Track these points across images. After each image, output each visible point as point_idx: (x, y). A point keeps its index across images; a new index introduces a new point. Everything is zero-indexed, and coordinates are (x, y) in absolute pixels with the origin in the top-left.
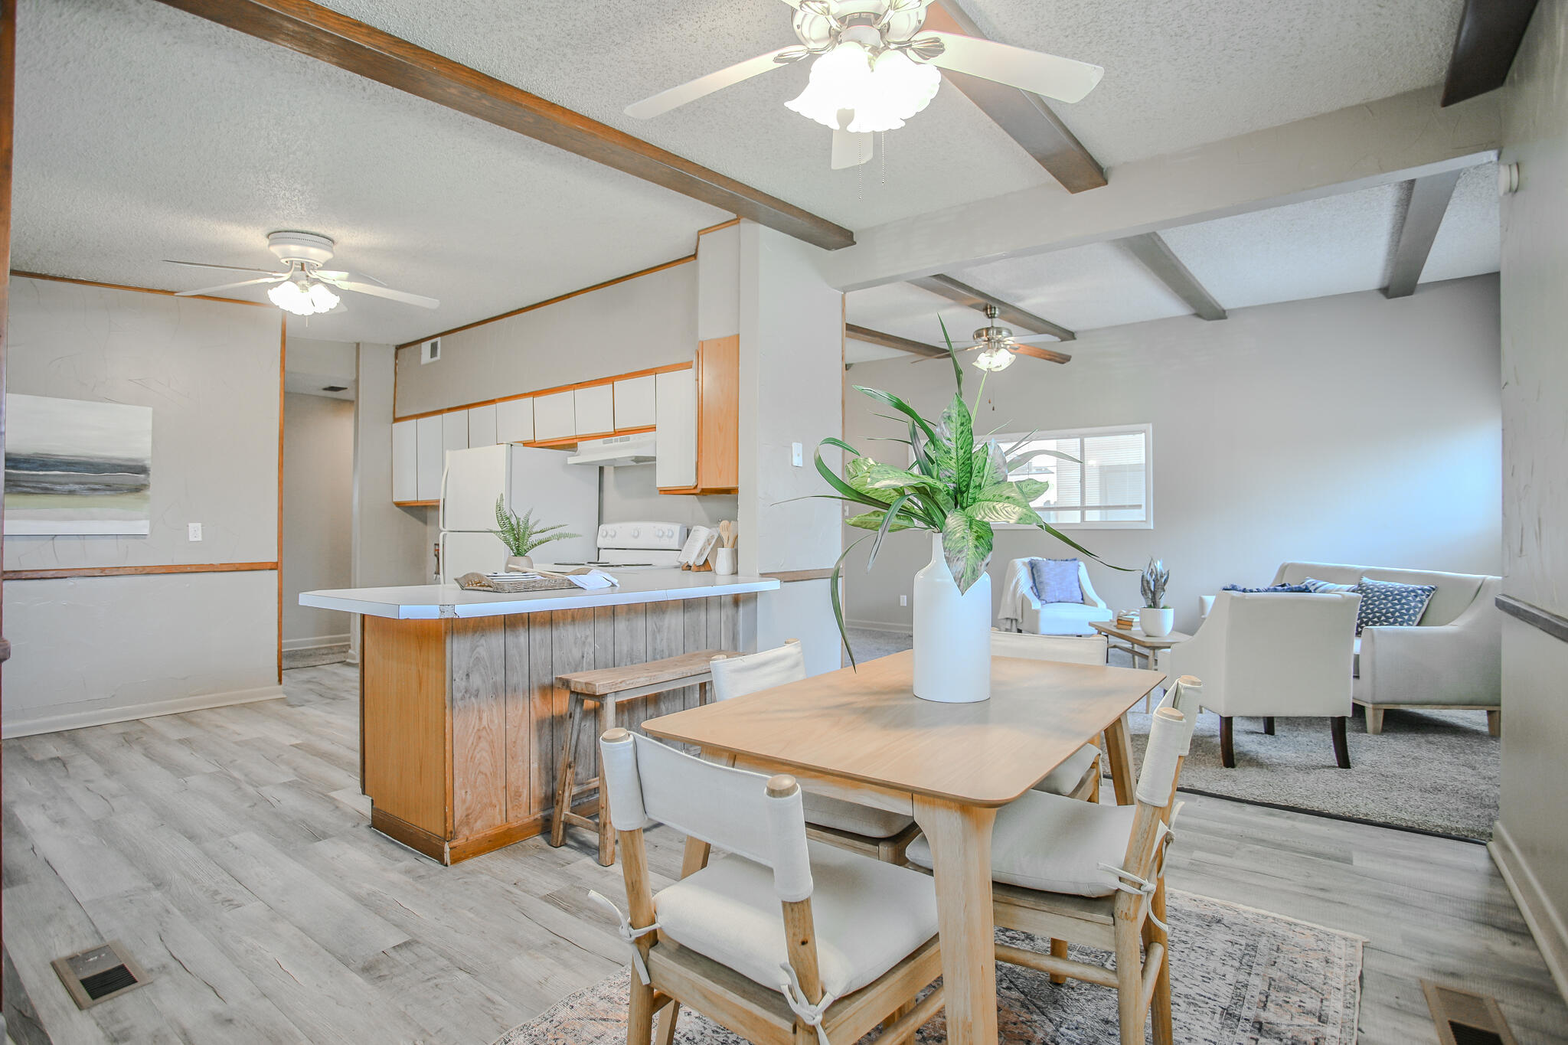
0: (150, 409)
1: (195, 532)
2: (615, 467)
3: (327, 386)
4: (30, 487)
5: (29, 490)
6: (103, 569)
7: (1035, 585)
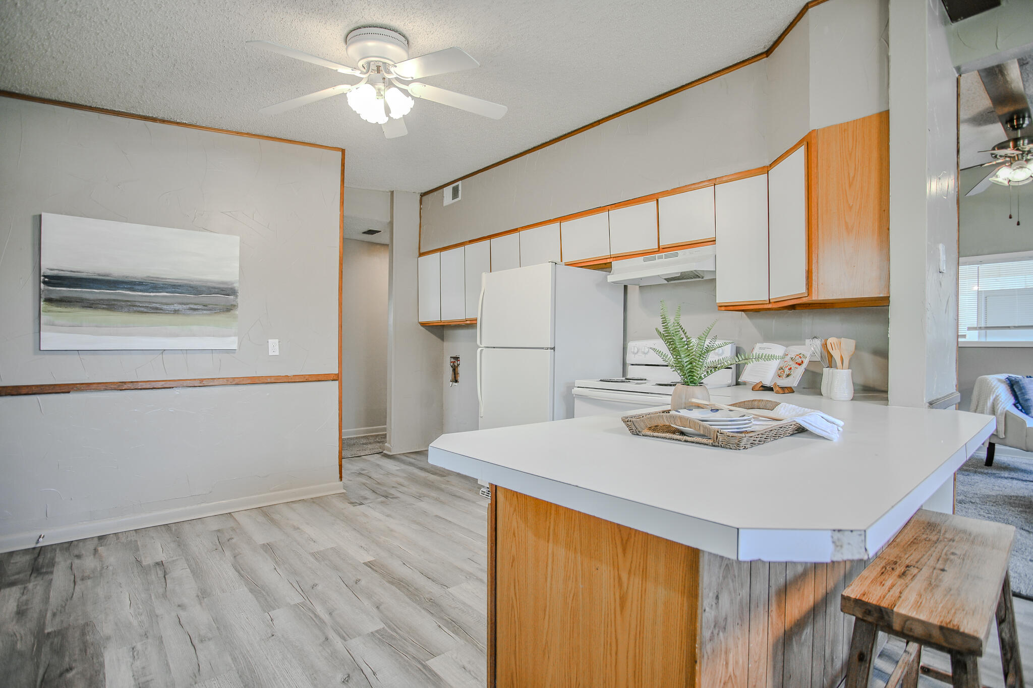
0: (238, 238)
1: (274, 347)
2: (640, 287)
3: (366, 230)
4: (143, 307)
5: (142, 309)
6: (202, 380)
7: (1019, 402)
